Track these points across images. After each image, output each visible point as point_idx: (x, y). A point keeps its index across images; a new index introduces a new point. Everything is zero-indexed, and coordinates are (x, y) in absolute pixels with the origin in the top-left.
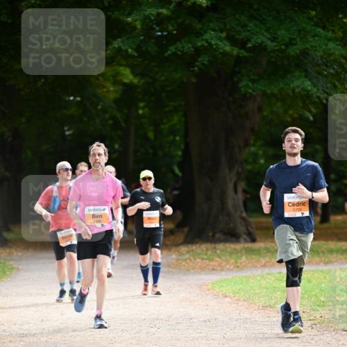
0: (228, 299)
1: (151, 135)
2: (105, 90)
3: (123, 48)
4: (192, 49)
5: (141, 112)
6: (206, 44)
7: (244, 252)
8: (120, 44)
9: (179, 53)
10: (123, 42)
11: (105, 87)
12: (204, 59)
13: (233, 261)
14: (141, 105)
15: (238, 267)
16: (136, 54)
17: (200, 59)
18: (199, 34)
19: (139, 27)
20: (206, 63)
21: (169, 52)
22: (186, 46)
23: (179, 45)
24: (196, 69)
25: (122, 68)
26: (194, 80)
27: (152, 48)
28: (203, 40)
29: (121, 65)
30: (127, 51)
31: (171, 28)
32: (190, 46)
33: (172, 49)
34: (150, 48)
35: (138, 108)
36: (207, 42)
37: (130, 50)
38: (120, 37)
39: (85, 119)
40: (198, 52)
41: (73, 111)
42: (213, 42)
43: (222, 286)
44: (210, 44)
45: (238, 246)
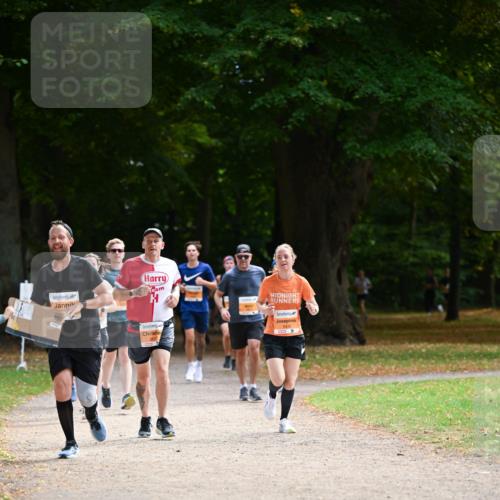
0: (330, 417)
1: (233, 210)
2: (174, 152)
3: (198, 99)
4: (285, 101)
5: (220, 180)
6: (302, 96)
7: (349, 357)
8: (194, 95)
9: (269, 106)
10: (197, 92)
11: (174, 149)
12: (299, 115)
13: (336, 368)
14: (221, 172)
15: (342, 376)
16: (214, 107)
17: (294, 114)
18: (293, 82)
19: (217, 72)
20: (303, 119)
21: (256, 105)
22: (277, 98)
23: (268, 96)
24: (290, 127)
25: (196, 125)
26: (287, 140)
27: (235, 100)
28: (298, 89)
29: (195, 122)
30: (202, 103)
31: (258, 74)
32: (282, 97)
33: (260, 101)
34: (231, 100)
35: (217, 175)
36: (304, 93)
37: (206, 102)
38: (194, 86)
39: (150, 189)
40: (293, 104)
41: (134, 178)
42: (311, 93)
43: (323, 400)
44: (307, 95)
45: (343, 350)
